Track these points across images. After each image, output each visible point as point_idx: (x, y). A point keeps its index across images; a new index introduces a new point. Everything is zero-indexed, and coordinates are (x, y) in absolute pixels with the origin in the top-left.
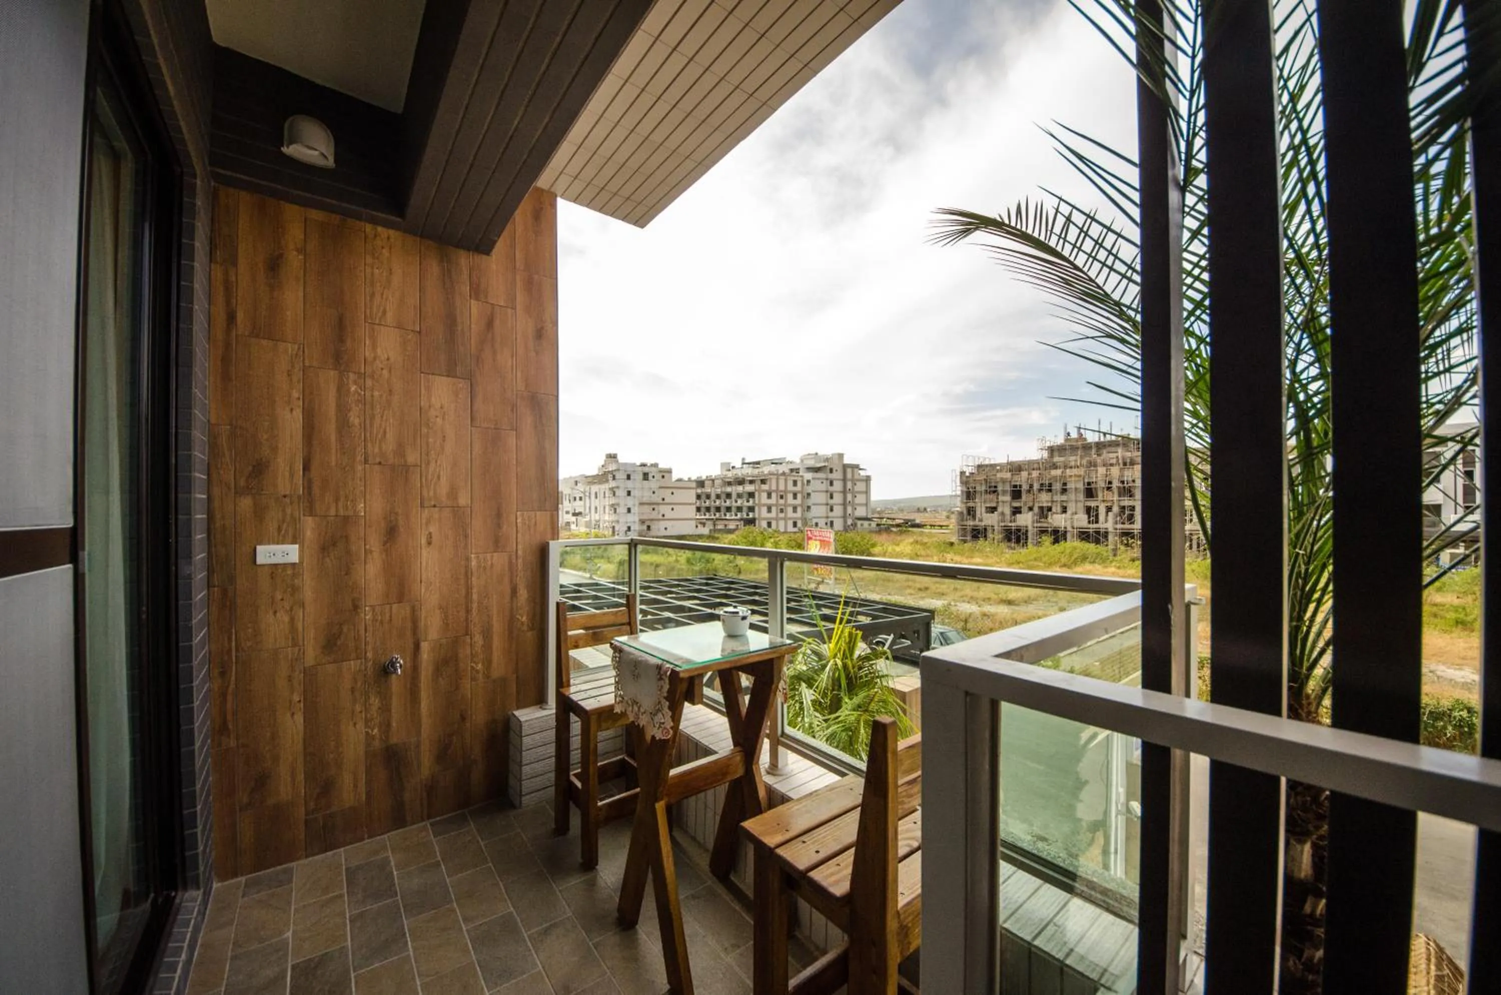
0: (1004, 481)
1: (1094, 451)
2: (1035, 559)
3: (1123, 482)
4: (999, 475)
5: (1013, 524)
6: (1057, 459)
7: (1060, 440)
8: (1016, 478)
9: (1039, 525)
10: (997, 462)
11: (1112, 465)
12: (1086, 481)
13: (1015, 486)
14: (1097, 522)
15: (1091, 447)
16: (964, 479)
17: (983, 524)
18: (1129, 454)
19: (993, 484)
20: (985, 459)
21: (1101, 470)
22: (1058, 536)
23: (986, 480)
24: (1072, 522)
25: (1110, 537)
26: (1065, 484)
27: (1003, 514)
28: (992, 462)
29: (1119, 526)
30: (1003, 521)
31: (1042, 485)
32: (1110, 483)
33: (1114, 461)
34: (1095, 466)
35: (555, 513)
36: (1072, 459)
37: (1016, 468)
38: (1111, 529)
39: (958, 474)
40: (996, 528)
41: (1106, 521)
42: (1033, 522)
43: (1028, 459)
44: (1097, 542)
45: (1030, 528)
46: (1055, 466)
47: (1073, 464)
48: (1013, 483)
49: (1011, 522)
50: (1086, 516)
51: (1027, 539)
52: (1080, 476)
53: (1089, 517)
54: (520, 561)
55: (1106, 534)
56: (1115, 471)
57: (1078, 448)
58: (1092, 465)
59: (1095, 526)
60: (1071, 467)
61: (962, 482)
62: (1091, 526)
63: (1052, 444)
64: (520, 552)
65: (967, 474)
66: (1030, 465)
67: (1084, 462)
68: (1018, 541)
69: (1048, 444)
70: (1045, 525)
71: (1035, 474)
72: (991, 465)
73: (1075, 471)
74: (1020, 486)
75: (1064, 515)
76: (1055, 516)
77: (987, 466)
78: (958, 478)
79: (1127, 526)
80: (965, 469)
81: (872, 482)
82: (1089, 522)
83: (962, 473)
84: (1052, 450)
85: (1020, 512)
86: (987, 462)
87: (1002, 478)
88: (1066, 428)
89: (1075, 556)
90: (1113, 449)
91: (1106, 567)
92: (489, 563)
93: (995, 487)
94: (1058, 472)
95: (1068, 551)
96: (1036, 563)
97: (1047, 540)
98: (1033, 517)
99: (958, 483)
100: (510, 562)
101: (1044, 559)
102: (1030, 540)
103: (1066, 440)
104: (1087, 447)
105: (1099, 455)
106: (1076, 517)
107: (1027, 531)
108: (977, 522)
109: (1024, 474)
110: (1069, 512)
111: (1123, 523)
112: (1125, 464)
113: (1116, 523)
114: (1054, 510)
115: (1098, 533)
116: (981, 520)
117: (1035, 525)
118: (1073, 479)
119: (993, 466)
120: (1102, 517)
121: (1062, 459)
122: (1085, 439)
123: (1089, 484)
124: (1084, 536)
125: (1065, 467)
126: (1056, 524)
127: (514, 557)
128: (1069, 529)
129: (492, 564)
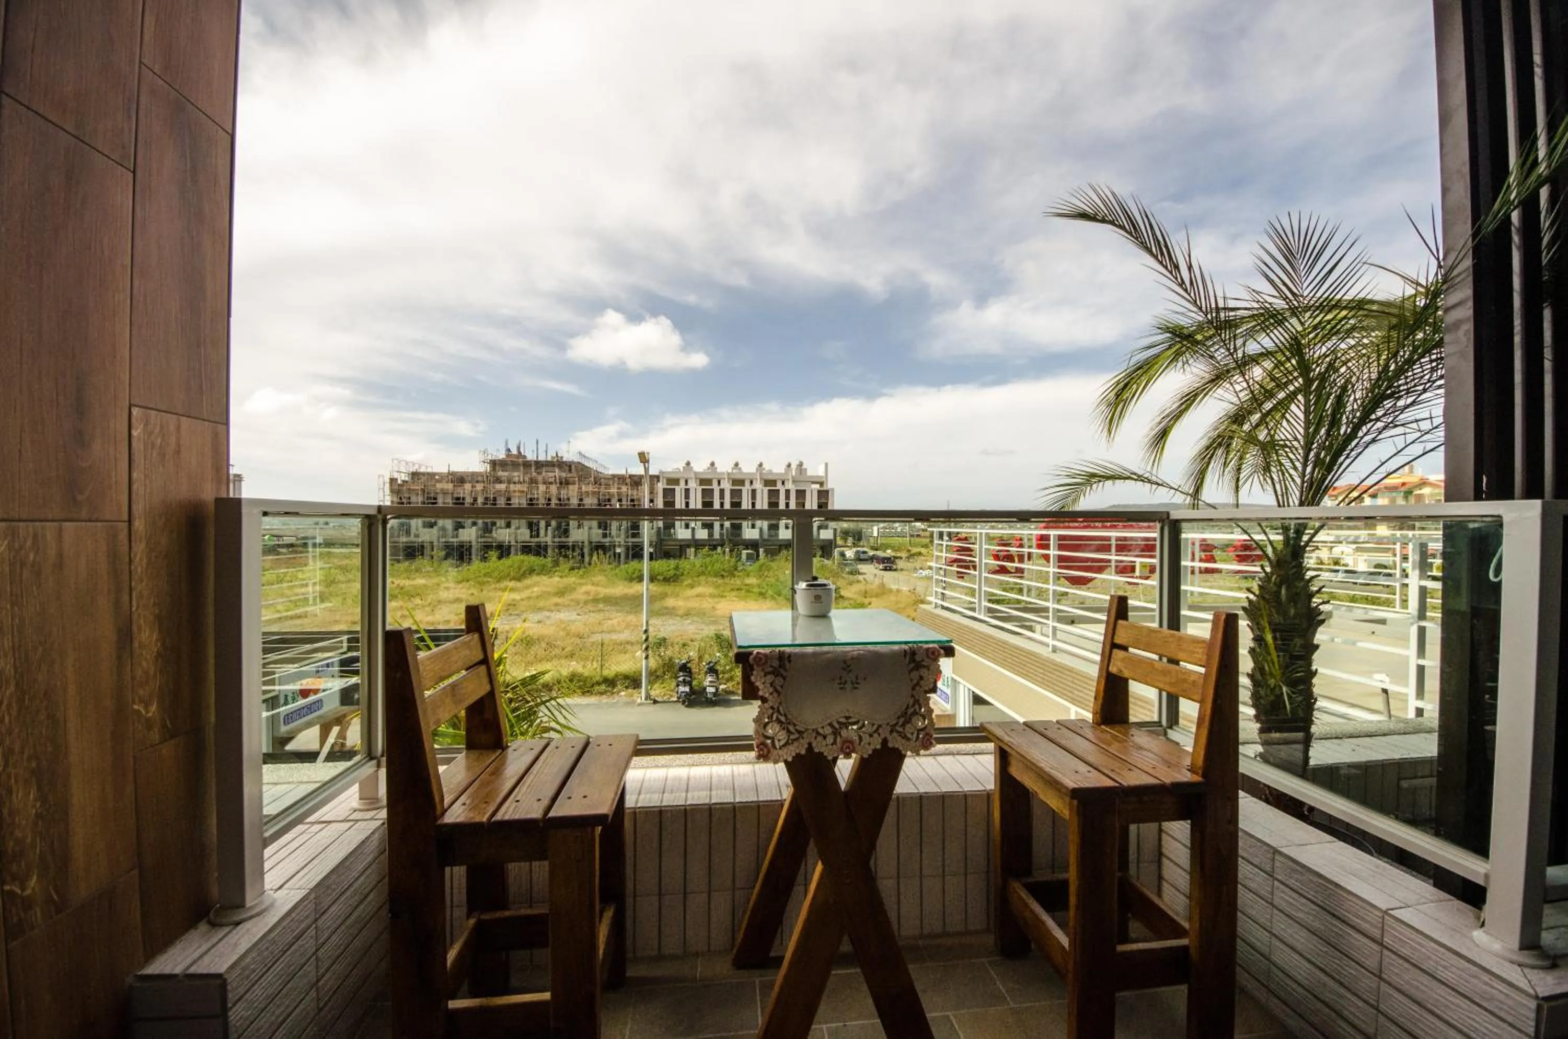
0: (445, 493)
1: (533, 469)
2: (485, 575)
3: (560, 500)
4: (439, 486)
5: (455, 540)
6: (500, 473)
7: (502, 455)
8: (460, 490)
9: (483, 540)
10: (435, 470)
11: (551, 483)
12: (529, 496)
13: (458, 499)
14: (538, 536)
15: (531, 465)
16: (396, 487)
17: (420, 540)
18: (564, 475)
19: (432, 495)
20: (420, 466)
21: (542, 488)
22: (504, 551)
23: (423, 491)
24: (516, 536)
25: (550, 551)
26: (509, 499)
27: (443, 529)
28: (429, 470)
29: (557, 540)
30: (444, 536)
31: (486, 499)
32: (549, 500)
33: (552, 480)
34: (536, 483)
35: (221, 428)
36: (517, 475)
37: (459, 479)
38: (550, 543)
39: (388, 481)
40: (435, 544)
41: (546, 535)
42: (477, 538)
43: (470, 470)
44: (538, 554)
45: (474, 544)
46: (499, 480)
47: (516, 479)
48: (455, 496)
49: (453, 537)
50: (528, 531)
51: (470, 555)
52: (523, 492)
53: (531, 531)
54: (140, 548)
55: (546, 548)
56: (554, 489)
57: (519, 464)
58: (533, 481)
59: (536, 540)
60: (515, 483)
61: (392, 491)
62: (532, 540)
63: (494, 458)
64: (138, 524)
65: (399, 482)
66: (474, 477)
67: (527, 479)
68: (461, 558)
69: (490, 457)
70: (490, 540)
71: (479, 487)
72: (428, 474)
73: (518, 487)
74: (464, 499)
75: (508, 530)
76: (500, 531)
77: (423, 474)
78: (388, 485)
79: (563, 539)
80: (396, 475)
81: (243, 483)
82: (531, 537)
83: (393, 481)
84: (494, 463)
85: (463, 527)
86: (423, 470)
87: (442, 490)
88: (507, 443)
89: (523, 569)
90: (551, 469)
91: (551, 577)
92: (52, 553)
93: (435, 499)
94: (503, 487)
95: (516, 565)
96: (485, 579)
97: (493, 555)
98: (477, 531)
99: (387, 491)
100: (113, 556)
101: (496, 574)
102: (473, 557)
103: (508, 456)
104: (527, 465)
105: (539, 473)
106: (519, 531)
107: (471, 546)
108: (412, 538)
109: (468, 486)
110: (513, 527)
111: (560, 537)
112: (561, 483)
113: (554, 537)
114: (498, 524)
115: (539, 546)
116: (417, 536)
117: (480, 540)
118: (517, 494)
119: (431, 475)
120: (542, 532)
121: (506, 474)
122: (525, 457)
123: (531, 500)
124: (526, 549)
125: (509, 482)
126: (500, 538)
127: (123, 536)
128: (513, 543)
129: (60, 555)
